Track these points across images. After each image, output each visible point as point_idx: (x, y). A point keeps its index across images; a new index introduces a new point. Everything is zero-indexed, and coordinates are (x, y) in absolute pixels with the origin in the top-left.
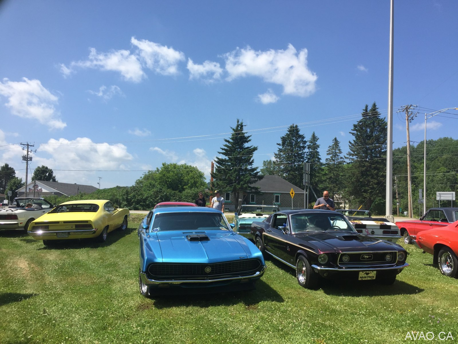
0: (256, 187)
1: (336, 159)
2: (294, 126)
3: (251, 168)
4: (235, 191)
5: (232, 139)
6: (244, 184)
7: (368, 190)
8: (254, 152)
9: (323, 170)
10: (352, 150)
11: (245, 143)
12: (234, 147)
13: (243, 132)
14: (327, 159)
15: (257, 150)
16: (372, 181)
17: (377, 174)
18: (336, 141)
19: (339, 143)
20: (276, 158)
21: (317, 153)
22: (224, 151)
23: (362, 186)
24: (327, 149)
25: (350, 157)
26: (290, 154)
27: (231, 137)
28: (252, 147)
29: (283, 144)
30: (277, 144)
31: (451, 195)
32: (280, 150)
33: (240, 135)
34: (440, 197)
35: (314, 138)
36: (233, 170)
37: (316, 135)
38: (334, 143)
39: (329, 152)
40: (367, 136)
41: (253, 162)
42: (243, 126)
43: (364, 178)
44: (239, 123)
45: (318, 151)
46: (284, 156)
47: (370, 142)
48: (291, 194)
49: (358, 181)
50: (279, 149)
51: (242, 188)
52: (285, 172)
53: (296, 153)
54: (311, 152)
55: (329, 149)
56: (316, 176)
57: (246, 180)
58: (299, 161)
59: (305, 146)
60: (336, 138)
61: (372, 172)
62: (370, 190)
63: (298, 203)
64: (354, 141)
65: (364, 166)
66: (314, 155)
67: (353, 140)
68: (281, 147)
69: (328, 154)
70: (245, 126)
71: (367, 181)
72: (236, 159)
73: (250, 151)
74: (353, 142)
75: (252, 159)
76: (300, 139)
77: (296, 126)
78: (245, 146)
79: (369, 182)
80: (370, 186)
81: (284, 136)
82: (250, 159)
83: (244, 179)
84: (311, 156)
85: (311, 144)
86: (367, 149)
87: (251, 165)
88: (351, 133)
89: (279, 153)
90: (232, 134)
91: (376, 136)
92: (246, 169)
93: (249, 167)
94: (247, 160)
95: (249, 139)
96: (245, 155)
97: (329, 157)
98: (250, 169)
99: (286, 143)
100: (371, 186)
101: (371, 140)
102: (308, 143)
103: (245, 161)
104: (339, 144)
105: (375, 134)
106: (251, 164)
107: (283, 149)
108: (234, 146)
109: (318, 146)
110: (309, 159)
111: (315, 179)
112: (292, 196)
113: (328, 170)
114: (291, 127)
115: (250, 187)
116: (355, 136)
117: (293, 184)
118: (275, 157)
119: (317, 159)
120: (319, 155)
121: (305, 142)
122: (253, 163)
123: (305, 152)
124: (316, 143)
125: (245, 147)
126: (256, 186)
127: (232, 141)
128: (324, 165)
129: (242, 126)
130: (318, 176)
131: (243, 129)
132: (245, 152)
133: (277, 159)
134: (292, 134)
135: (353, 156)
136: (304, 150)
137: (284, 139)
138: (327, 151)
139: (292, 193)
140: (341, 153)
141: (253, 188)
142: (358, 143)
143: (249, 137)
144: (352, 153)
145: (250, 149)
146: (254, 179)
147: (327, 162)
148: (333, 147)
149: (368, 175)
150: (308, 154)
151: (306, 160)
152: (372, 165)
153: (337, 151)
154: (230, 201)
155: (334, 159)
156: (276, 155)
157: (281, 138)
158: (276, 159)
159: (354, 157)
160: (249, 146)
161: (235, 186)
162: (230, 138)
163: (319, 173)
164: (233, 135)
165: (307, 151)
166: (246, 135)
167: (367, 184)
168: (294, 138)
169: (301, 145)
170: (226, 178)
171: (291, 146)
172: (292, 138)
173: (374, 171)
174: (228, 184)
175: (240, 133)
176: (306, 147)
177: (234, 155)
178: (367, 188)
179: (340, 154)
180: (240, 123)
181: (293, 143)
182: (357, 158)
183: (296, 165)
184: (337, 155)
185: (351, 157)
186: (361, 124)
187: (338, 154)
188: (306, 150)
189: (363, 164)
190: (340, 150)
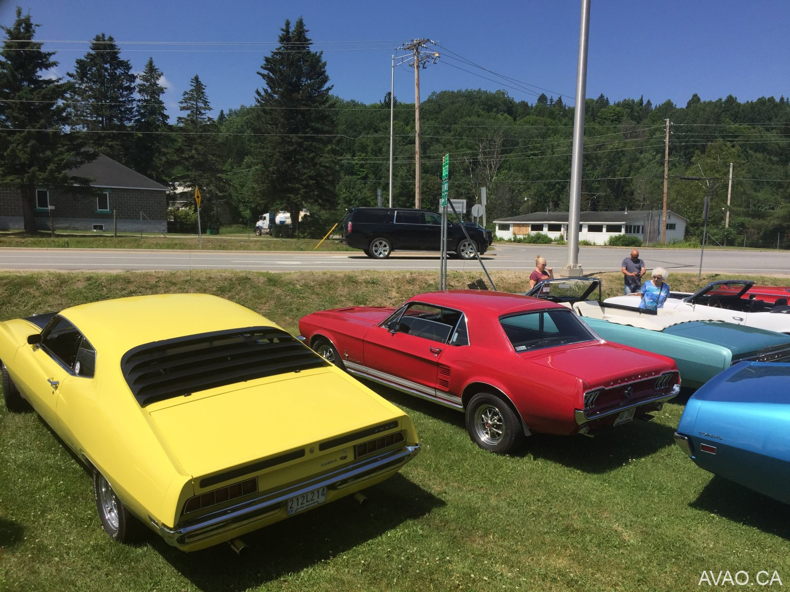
1: (198, 120)
2: (106, 37)
7: (299, 189)
11: (40, 68)
13: (34, 40)
14: (180, 118)
16: (306, 173)
18: (197, 82)
19: (204, 89)
21: (160, 103)
29: (82, 75)
35: (152, 71)
38: (193, 88)
39: (184, 105)
45: (161, 99)
54: (147, 101)
55: (184, 98)
59: (132, 86)
60: (197, 76)
61: (304, 155)
62: (302, 189)
64: (266, 91)
65: (291, 143)
66: (154, 108)
67: (264, 89)
69: (182, 109)
71: (296, 172)
73: (59, 91)
74: (263, 93)
76: (120, 69)
77: (111, 39)
78: (41, 77)
79: (300, 173)
80: (302, 183)
81: (83, 58)
84: (148, 109)
85: (145, 83)
88: (260, 74)
95: (51, 60)
97: (184, 114)
99: (88, 75)
100: (304, 182)
102: (138, 81)
104: (204, 91)
109: (162, 90)
110: (143, 115)
114: (98, 39)
116: (266, 80)
119: (160, 117)
120: (164, 108)
123: (132, 99)
124: (157, 82)
125: (40, 79)
128: (175, 130)
130: (165, 154)
134: (101, 56)
136: (131, 95)
137: (82, 65)
138: (181, 101)
140: (208, 108)
147: (181, 125)
148: (192, 94)
151: (135, 116)
153: (201, 105)
155: (195, 119)
157: (75, 62)
160: (53, 79)
163: (167, 147)
165: (138, 99)
167: (296, 178)
168: (106, 66)
169: (124, 83)
172: (102, 65)
175: (27, 43)
176: (134, 88)
177: (20, 98)
179: (207, 111)
181: (105, 76)
184: (201, 112)
186: (276, 58)
187: (203, 111)
188: (136, 96)
190: (206, 103)
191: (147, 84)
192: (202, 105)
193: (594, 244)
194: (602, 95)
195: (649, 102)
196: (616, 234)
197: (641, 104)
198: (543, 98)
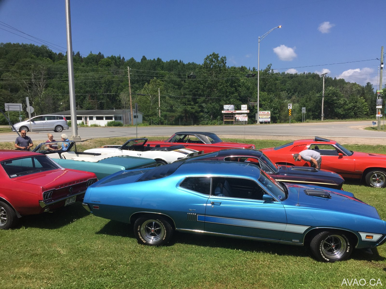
31: (19, 107)
34: (9, 108)
193: (100, 126)
194: (100, 52)
195: (123, 58)
196: (111, 121)
197: (120, 58)
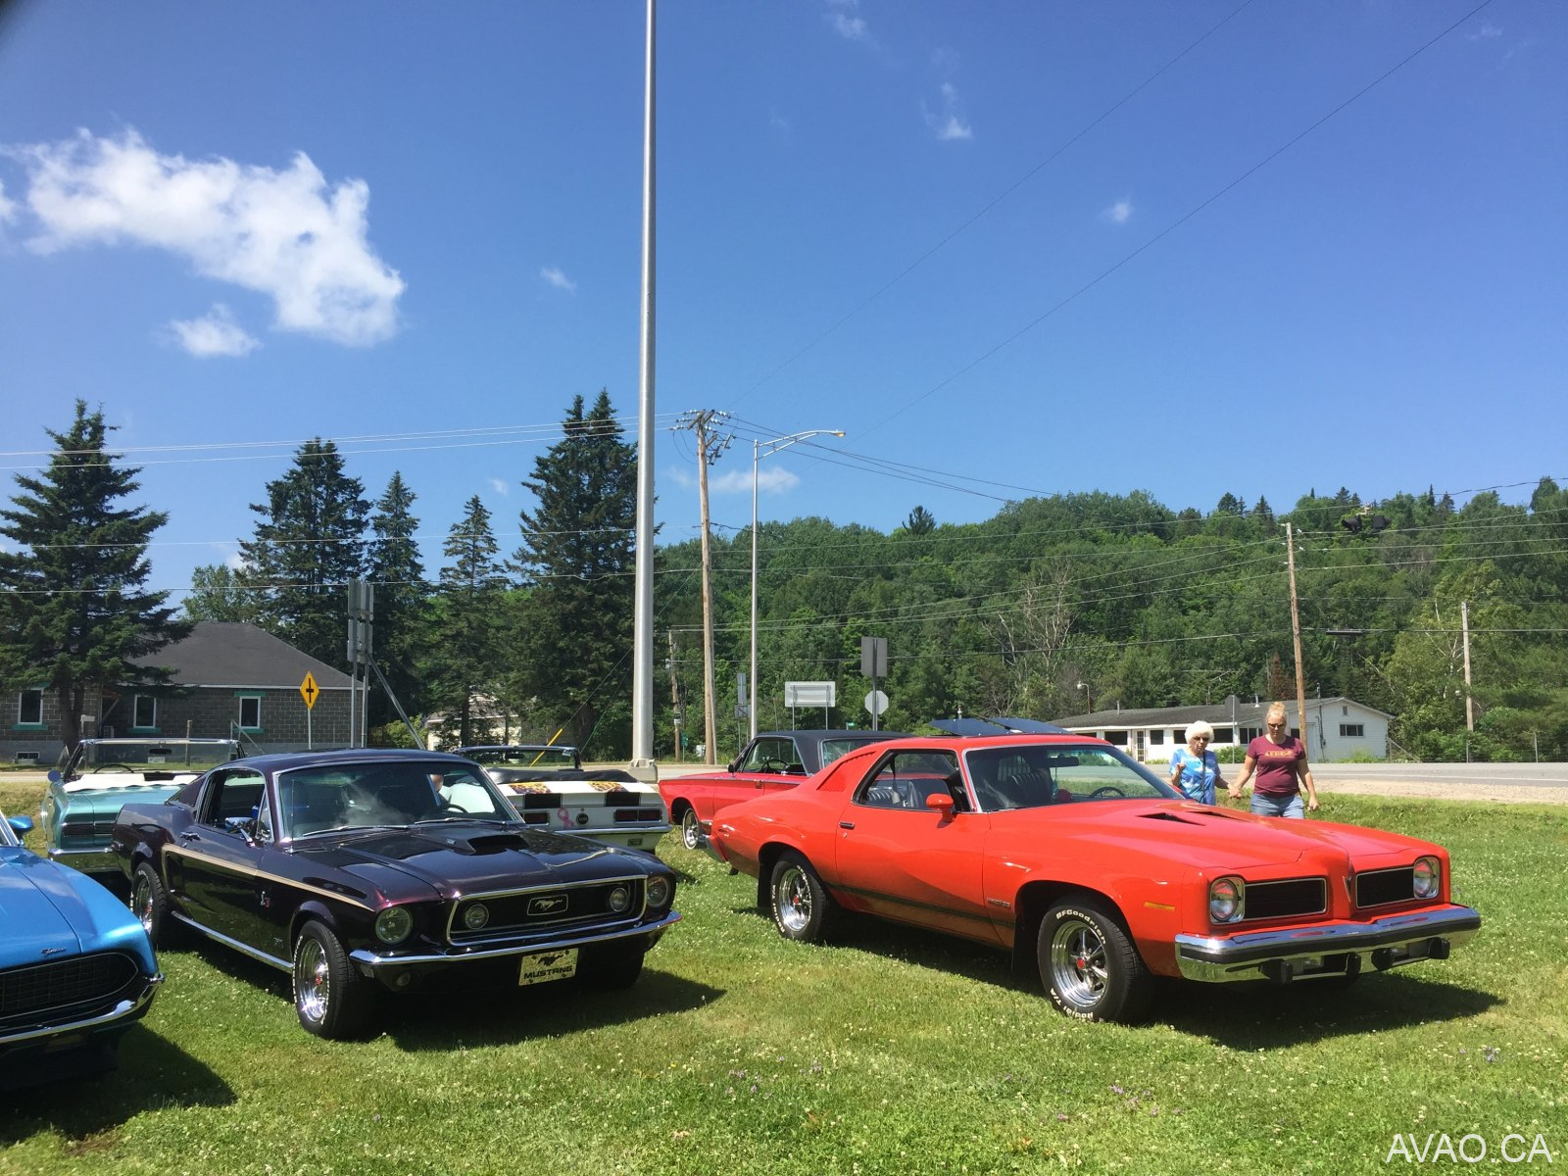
0: (158, 669)
1: (477, 569)
2: (323, 444)
3: (137, 593)
4: (61, 681)
5: (54, 476)
6: (105, 658)
7: (584, 677)
8: (150, 534)
9: (429, 607)
10: (531, 544)
11: (111, 494)
12: (62, 509)
13: (104, 451)
14: (444, 570)
15: (163, 524)
16: (598, 649)
17: (612, 626)
18: (477, 508)
19: (488, 517)
20: (247, 558)
21: (410, 545)
22: (16, 525)
23: (564, 665)
24: (447, 535)
25: (523, 566)
26: (305, 547)
27: (48, 469)
28: (142, 515)
29: (278, 509)
30: (253, 507)
31: (825, 692)
32: (265, 532)
33: (87, 461)
34: (796, 696)
35: (399, 494)
36: (55, 601)
37: (405, 482)
38: (469, 517)
39: (452, 546)
40: (581, 499)
41: (148, 572)
42: (104, 427)
43: (571, 638)
44: (86, 417)
45: (411, 538)
46: (281, 551)
47: (590, 518)
48: (306, 695)
49: (550, 646)
50: (260, 526)
51: (95, 672)
52: (284, 612)
53: (329, 544)
54: (386, 542)
55: (451, 534)
56: (403, 630)
57: (117, 639)
58: (341, 574)
59: (364, 520)
60: (477, 497)
61: (595, 617)
62: (590, 676)
63: (332, 727)
64: (539, 513)
65: (571, 598)
66: (399, 553)
67: (536, 510)
68: (268, 520)
69: (449, 553)
70: (112, 428)
71: (580, 647)
72: (70, 556)
73: (133, 530)
74: (534, 517)
75: (140, 561)
76: (343, 493)
77: (330, 447)
78: (111, 507)
79: (587, 650)
80: (589, 666)
81: (281, 479)
82: (134, 559)
83: (108, 637)
84: (387, 557)
85: (387, 514)
86: (581, 544)
87: (140, 583)
88: (529, 486)
89: (259, 539)
90: (55, 457)
91: (608, 499)
92: (116, 600)
93: (128, 591)
94: (118, 564)
95: (128, 482)
96: (109, 542)
97: (452, 562)
98: (133, 597)
99: (289, 507)
100: (594, 666)
101: (592, 513)
102: (375, 512)
103: (112, 565)
104: (487, 521)
105: (606, 492)
106: (137, 576)
107: (277, 525)
108: (63, 504)
109: (413, 524)
110: (378, 566)
111: (402, 641)
112: (310, 700)
113: (450, 607)
114: (309, 448)
115: (130, 668)
116: (540, 495)
117: (315, 655)
118: (242, 555)
119: (408, 569)
120: (417, 555)
121: (364, 506)
122: (146, 576)
123: (362, 541)
124: (406, 510)
125: (110, 511)
126: (162, 666)
127: (55, 485)
128: (435, 589)
129: (98, 429)
130: (411, 630)
131: (102, 439)
132: (109, 529)
133: (250, 563)
134: (313, 474)
135: (533, 564)
136: (359, 535)
137: (279, 493)
138: (447, 540)
139: (310, 690)
140: (493, 549)
141: (148, 671)
142: (550, 521)
143: (130, 473)
144: (532, 552)
145: (135, 522)
146: (149, 637)
147: (446, 581)
148: (467, 528)
149: (584, 629)
150: (375, 549)
151: (365, 569)
152: (597, 596)
153: (481, 544)
154: (40, 723)
155: (469, 569)
156: (245, 546)
157: (268, 487)
158: (246, 564)
159: (539, 567)
160: (130, 510)
161: (63, 663)
162: (45, 475)
163: (415, 618)
164: (56, 463)
165: (371, 540)
166: (116, 465)
167: (580, 659)
168: (320, 489)
169: (349, 515)
170: (24, 634)
171: (311, 518)
172: (313, 488)
173: (604, 615)
174: (35, 658)
175: (90, 455)
176: (366, 523)
177: (59, 542)
178: (580, 671)
179: (492, 555)
180: (90, 417)
181: (316, 505)
182: (547, 569)
183: (327, 587)
184: (482, 557)
185: (528, 566)
186: (560, 456)
187: (484, 554)
188: (369, 535)
189: (569, 592)
190: (490, 540)
191: (388, 515)
192: (485, 545)
194: (1343, 489)
195: (1446, 497)
197: (1431, 501)
198: (1228, 502)
